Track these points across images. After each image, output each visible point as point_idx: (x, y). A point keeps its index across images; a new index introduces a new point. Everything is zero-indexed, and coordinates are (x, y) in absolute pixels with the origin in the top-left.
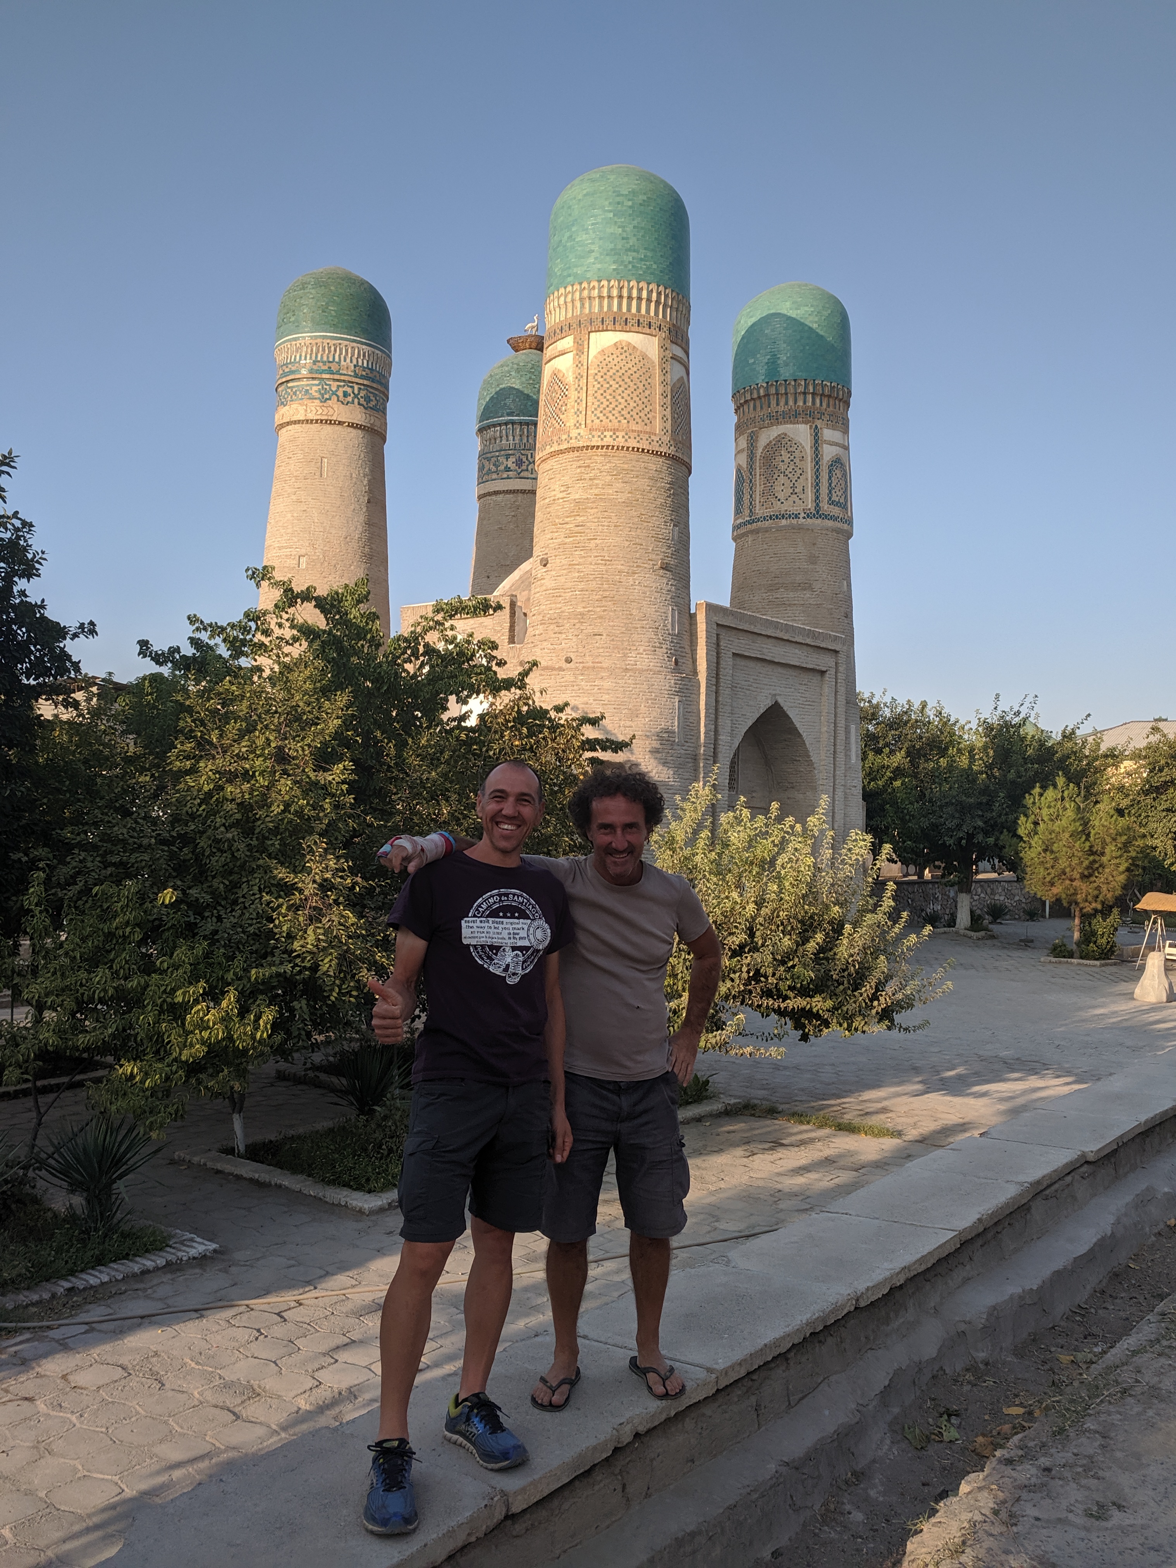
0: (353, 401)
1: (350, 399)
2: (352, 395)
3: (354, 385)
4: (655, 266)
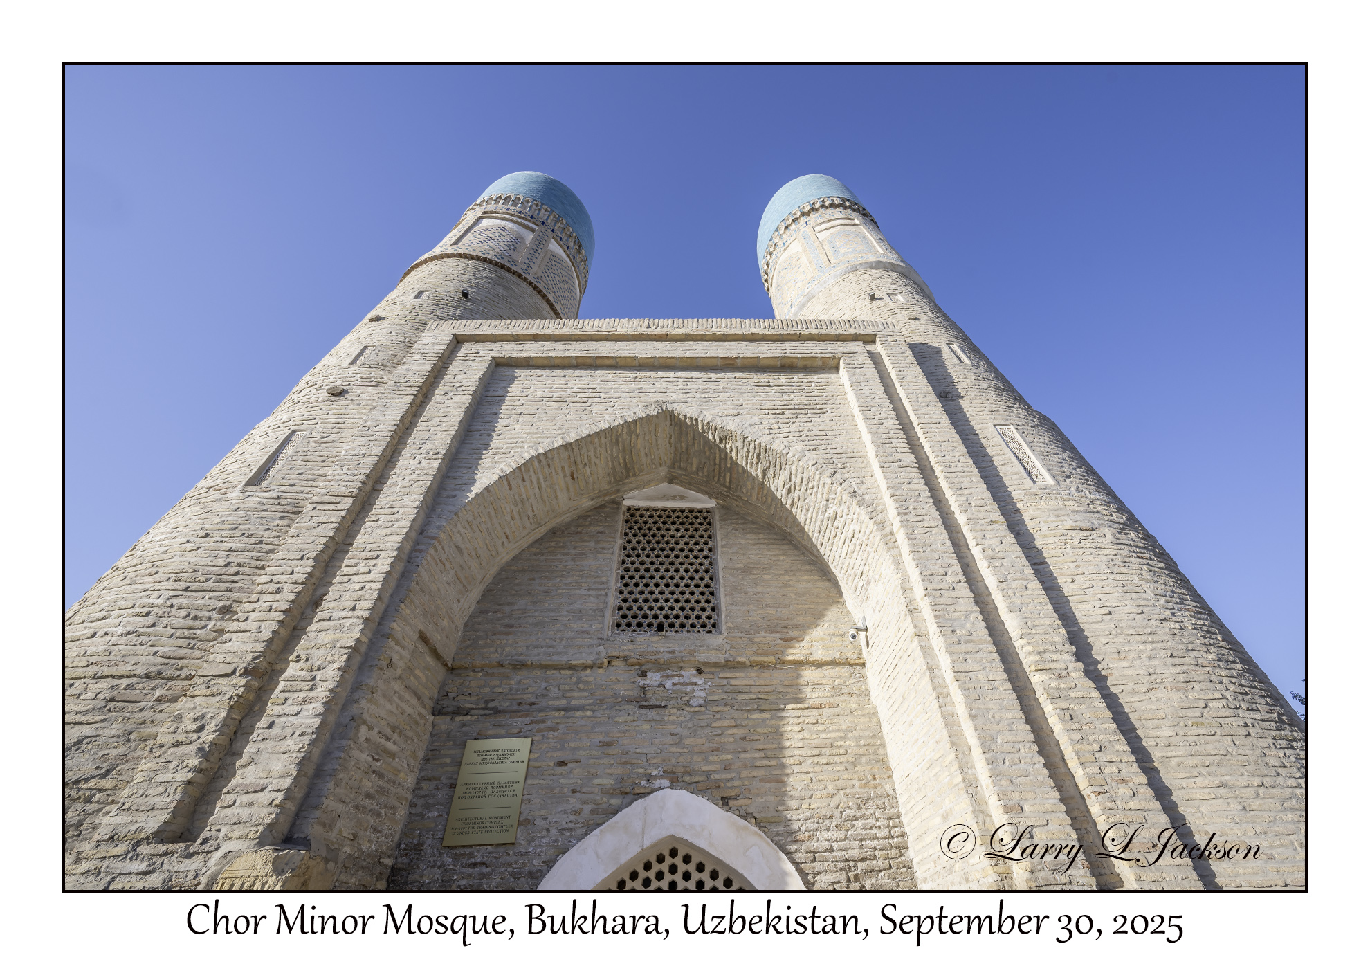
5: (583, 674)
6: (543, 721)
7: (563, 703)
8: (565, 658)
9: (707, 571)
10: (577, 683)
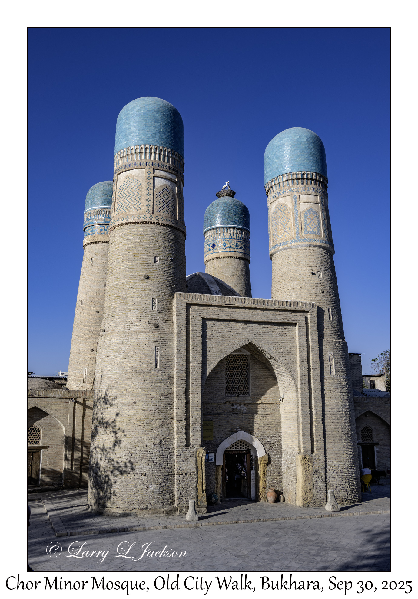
0: (104, 232)
1: (103, 232)
2: (104, 230)
3: (105, 225)
4: (144, 137)
5: (220, 405)
6: (214, 417)
7: (216, 412)
8: (217, 402)
9: (246, 376)
10: (219, 408)
